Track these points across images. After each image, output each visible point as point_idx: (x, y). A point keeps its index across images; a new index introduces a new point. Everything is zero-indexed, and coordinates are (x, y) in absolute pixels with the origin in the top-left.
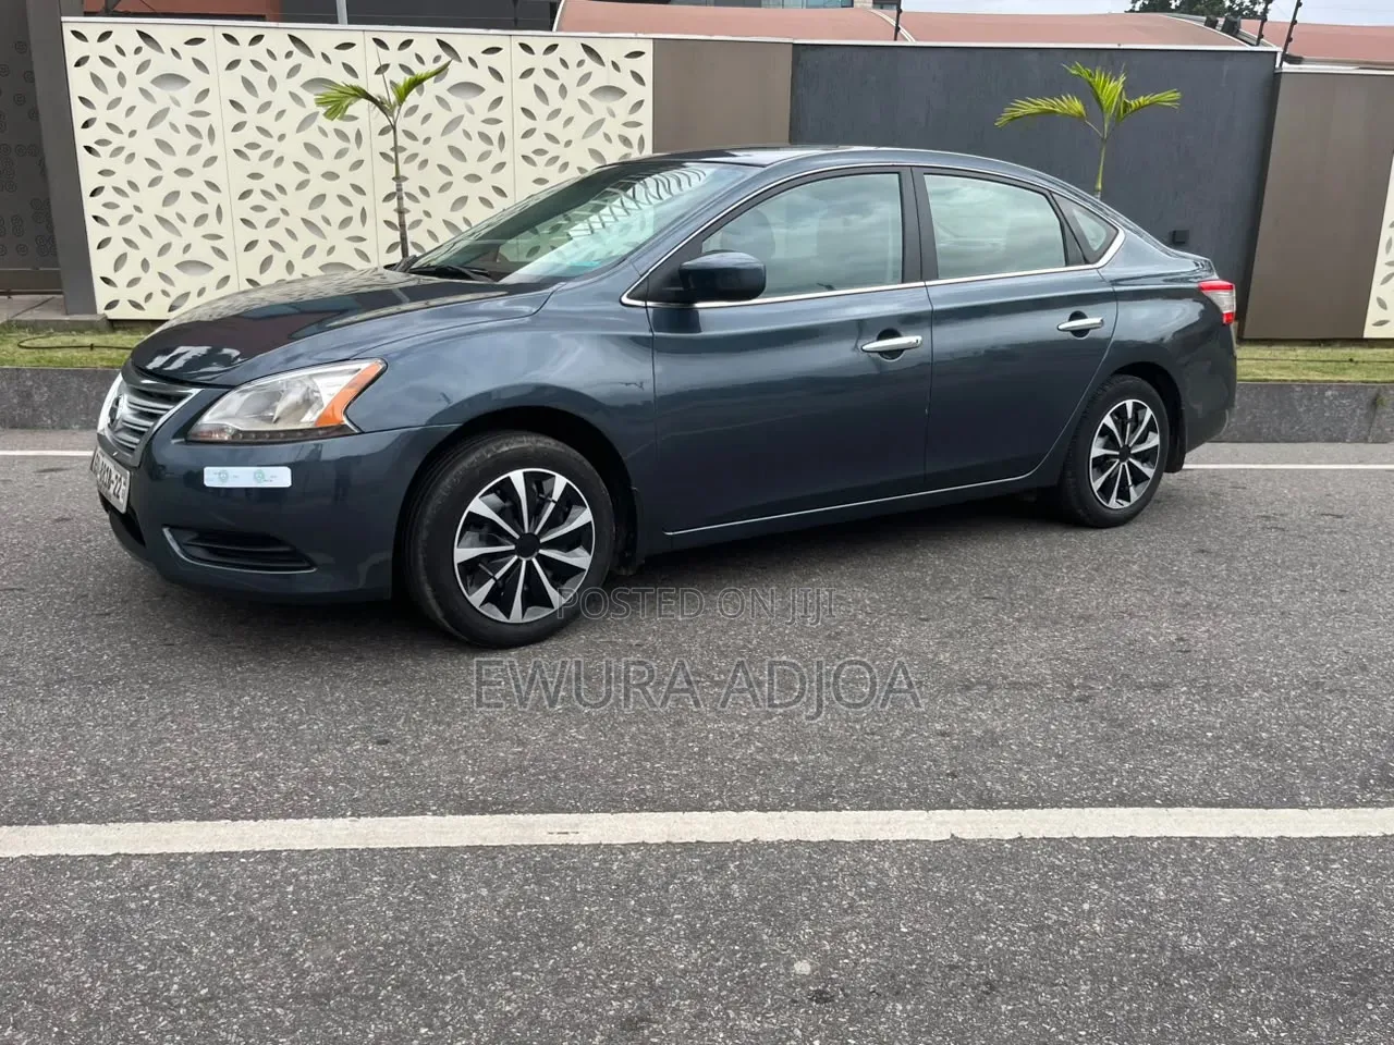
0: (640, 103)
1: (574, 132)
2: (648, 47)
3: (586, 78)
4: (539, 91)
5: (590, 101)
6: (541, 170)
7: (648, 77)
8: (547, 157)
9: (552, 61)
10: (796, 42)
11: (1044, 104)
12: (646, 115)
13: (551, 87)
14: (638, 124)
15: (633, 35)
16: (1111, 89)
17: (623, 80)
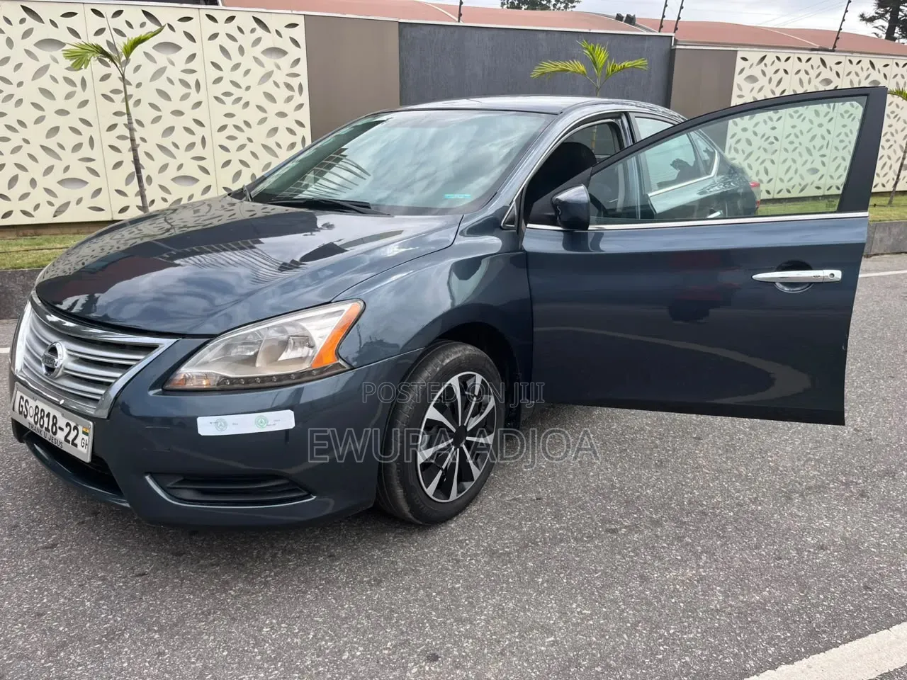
0: (298, 61)
1: (252, 79)
2: (300, 21)
3: (258, 41)
4: (223, 50)
5: (263, 58)
6: (229, 106)
7: (302, 42)
8: (233, 98)
9: (232, 28)
10: (400, 21)
11: (560, 66)
12: (302, 68)
13: (232, 47)
14: (297, 75)
15: (289, 12)
16: (601, 56)
17: (284, 44)
